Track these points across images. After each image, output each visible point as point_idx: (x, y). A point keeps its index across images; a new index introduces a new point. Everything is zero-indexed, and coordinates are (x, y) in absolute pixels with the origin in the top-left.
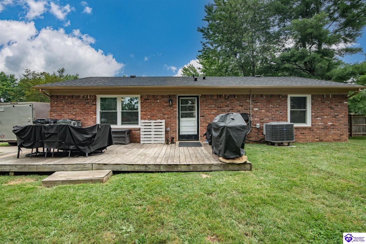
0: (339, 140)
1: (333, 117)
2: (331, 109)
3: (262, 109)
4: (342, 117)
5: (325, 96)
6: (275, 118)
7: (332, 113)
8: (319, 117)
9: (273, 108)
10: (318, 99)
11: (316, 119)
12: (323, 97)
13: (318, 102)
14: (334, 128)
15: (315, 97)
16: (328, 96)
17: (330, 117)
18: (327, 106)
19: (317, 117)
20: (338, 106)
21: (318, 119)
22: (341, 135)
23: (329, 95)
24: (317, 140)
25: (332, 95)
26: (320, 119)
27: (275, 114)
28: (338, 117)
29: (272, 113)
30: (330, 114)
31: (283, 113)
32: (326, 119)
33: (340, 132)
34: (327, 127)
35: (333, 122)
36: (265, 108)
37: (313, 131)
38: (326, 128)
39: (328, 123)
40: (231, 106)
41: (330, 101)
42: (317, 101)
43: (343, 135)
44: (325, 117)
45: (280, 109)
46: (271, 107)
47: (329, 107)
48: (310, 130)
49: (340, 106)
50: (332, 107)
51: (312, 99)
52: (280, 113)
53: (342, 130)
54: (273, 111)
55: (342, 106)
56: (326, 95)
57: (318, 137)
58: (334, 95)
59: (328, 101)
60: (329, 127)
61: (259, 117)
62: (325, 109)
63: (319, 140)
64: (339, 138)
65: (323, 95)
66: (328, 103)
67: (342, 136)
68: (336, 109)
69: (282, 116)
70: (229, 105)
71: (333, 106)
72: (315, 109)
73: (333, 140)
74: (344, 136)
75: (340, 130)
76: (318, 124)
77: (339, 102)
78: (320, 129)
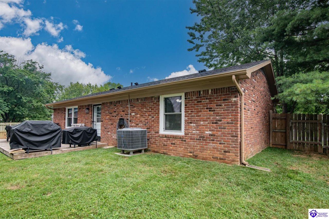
0: (222, 159)
1: (213, 123)
2: (210, 111)
3: (137, 114)
4: (228, 123)
5: (202, 93)
6: (147, 123)
7: (212, 117)
8: (194, 123)
9: (146, 112)
10: (192, 98)
11: (189, 125)
12: (200, 95)
13: (193, 102)
14: (213, 140)
15: (189, 95)
16: (206, 92)
17: (208, 123)
18: (204, 106)
19: (191, 123)
20: (220, 105)
21: (192, 125)
22: (225, 152)
23: (208, 91)
24: (190, 154)
25: (212, 90)
26: (195, 125)
27: (147, 119)
28: (221, 122)
29: (145, 118)
30: (208, 118)
31: (155, 118)
32: (203, 126)
33: (224, 147)
34: (204, 137)
35: (212, 131)
36: (140, 113)
37: (185, 141)
38: (202, 138)
39: (206, 132)
40: (117, 112)
41: (209, 99)
42: (192, 100)
43: (229, 152)
44: (202, 123)
45: (152, 113)
46: (145, 112)
47: (207, 109)
48: (182, 140)
49: (225, 105)
50: (211, 108)
51: (185, 99)
52: (152, 117)
53: (227, 144)
54: (146, 116)
55: (227, 105)
56: (204, 91)
57: (192, 150)
58: (214, 89)
59: (207, 99)
60: (207, 138)
61: (135, 122)
62: (201, 111)
63: (193, 155)
64: (222, 156)
65: (200, 92)
66: (207, 102)
67: (227, 154)
68: (218, 110)
69: (154, 121)
70: (116, 111)
71: (213, 106)
72: (189, 112)
73: (213, 158)
74: (230, 154)
75: (225, 144)
76: (191, 132)
77: (224, 100)
78: (194, 139)
